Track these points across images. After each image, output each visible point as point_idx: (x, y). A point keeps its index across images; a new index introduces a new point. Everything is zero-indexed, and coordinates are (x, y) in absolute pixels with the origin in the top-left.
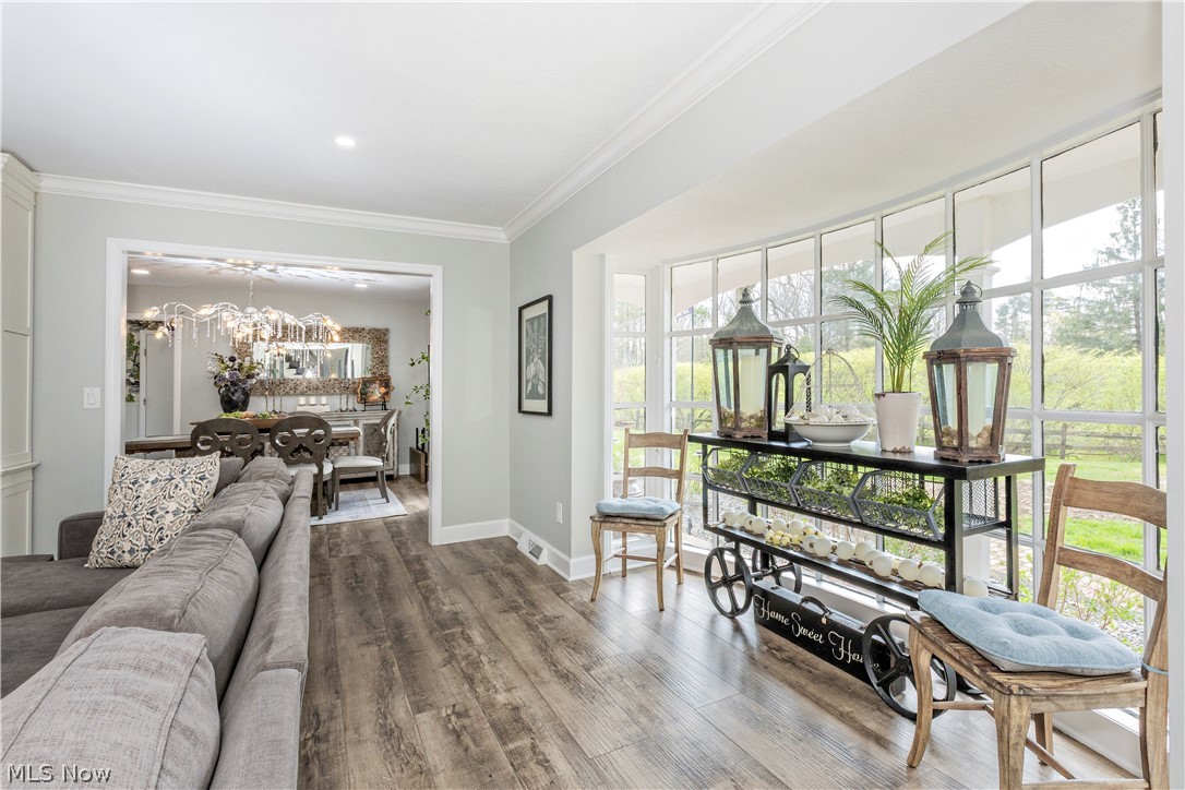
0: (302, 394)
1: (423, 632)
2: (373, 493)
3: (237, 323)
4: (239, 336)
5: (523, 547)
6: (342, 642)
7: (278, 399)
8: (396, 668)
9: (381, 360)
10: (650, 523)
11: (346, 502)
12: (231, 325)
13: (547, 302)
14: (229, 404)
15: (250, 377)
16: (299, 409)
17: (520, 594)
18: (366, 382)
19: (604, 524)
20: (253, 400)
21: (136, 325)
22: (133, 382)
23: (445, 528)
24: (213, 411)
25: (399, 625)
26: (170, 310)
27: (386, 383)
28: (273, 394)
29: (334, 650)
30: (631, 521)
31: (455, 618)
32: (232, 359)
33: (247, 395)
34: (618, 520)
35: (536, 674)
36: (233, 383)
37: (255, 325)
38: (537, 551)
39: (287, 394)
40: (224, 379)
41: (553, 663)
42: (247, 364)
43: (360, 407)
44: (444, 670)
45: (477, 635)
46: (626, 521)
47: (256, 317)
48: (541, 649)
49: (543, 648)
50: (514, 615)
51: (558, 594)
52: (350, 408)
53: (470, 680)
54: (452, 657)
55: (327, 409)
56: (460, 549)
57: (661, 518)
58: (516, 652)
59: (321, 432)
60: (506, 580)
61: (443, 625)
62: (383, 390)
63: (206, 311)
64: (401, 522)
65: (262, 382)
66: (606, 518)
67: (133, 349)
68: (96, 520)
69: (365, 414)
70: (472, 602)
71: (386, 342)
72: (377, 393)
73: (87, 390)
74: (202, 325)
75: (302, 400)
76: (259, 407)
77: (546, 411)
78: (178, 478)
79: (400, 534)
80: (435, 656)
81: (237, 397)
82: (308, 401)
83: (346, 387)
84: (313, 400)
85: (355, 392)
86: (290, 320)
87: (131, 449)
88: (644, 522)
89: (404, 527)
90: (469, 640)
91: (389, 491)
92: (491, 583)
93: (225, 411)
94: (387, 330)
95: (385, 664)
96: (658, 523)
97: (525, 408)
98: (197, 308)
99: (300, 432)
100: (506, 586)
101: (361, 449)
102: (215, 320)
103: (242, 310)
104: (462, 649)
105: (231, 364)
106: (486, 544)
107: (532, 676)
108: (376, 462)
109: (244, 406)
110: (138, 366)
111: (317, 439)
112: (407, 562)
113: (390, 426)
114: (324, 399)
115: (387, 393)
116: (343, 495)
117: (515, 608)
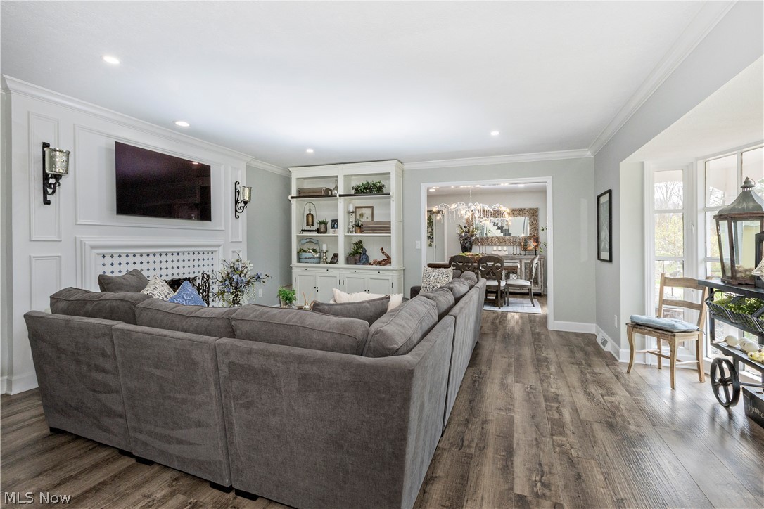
0: (495, 245)
1: (529, 360)
2: (527, 301)
3: (465, 211)
4: (466, 217)
5: (599, 340)
6: (495, 354)
7: (484, 247)
8: (513, 368)
9: (535, 226)
10: (665, 332)
11: (513, 303)
12: (462, 212)
13: (608, 194)
14: (465, 249)
15: (472, 236)
16: (494, 253)
17: (585, 360)
18: (526, 240)
19: (635, 329)
20: (474, 247)
21: (431, 212)
22: (431, 238)
23: (556, 322)
24: (459, 252)
25: (520, 355)
26: (442, 206)
27: (537, 240)
28: (482, 245)
29: (492, 356)
30: (651, 329)
31: (546, 360)
32: (465, 227)
33: (471, 245)
34: (643, 327)
35: (574, 388)
36: (466, 239)
37: (472, 211)
38: (605, 342)
39: (488, 245)
40: (462, 237)
41: (585, 388)
42: (471, 229)
43: (523, 253)
44: (533, 375)
45: (553, 369)
46: (648, 329)
47: (473, 208)
48: (583, 381)
49: (584, 382)
50: (577, 366)
51: (607, 365)
52: (518, 253)
53: (542, 381)
54: (538, 372)
55: (506, 253)
56: (563, 334)
57: (672, 330)
58: (568, 379)
59: (499, 264)
60: (581, 352)
61: (539, 360)
62: (535, 244)
63: (453, 207)
64: (537, 317)
65: (477, 238)
66: (636, 326)
67: (430, 222)
68: (420, 288)
69: (525, 257)
70: (557, 356)
71: (537, 216)
72: (532, 245)
73: (417, 242)
74: (452, 212)
75: (495, 248)
76: (477, 251)
77: (608, 259)
78: (440, 275)
79: (535, 321)
80: (531, 369)
81: (468, 245)
82: (497, 248)
83: (516, 243)
84: (500, 248)
85: (520, 245)
86: (486, 208)
87: (430, 266)
88: (660, 331)
89: (537, 319)
90: (548, 369)
91: (534, 300)
92: (572, 351)
93: (463, 252)
94: (537, 209)
95: (509, 365)
96: (670, 334)
97: (602, 258)
98: (450, 205)
99: (490, 264)
100: (579, 355)
101: (523, 277)
102: (458, 210)
103: (467, 205)
104: (544, 370)
105: (465, 229)
106: (577, 335)
107: (571, 389)
108: (527, 283)
109: (469, 250)
110: (433, 230)
111: (498, 268)
112: (533, 334)
113: (534, 264)
114: (505, 248)
115: (537, 246)
116: (511, 300)
117: (579, 364)
